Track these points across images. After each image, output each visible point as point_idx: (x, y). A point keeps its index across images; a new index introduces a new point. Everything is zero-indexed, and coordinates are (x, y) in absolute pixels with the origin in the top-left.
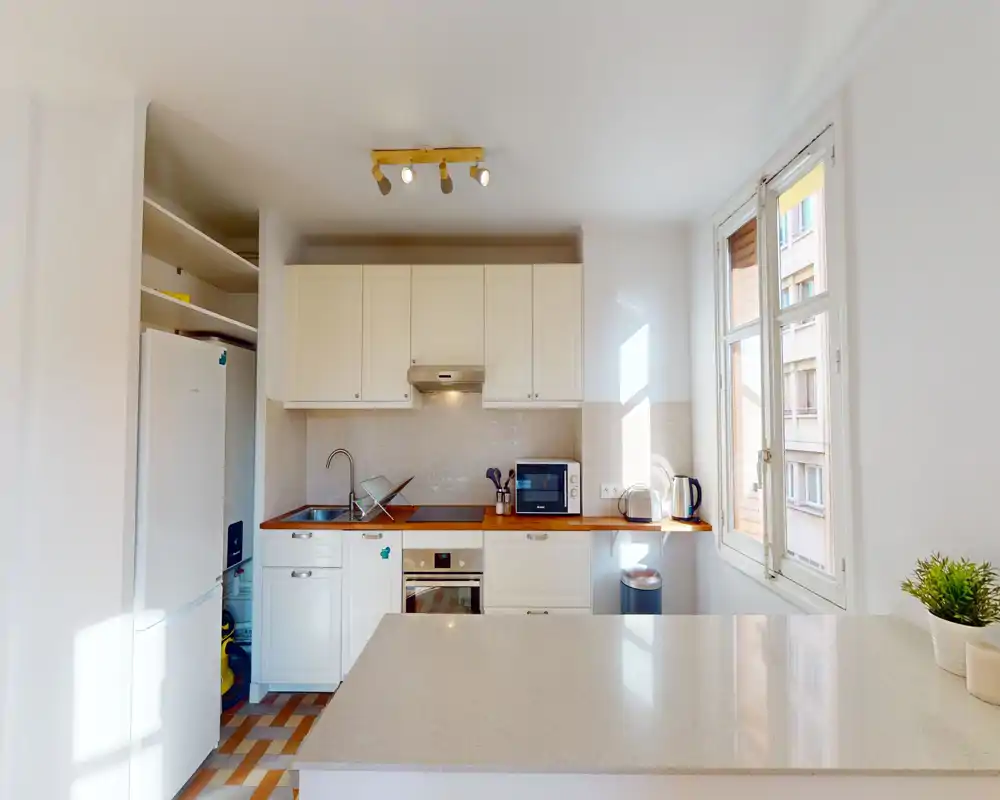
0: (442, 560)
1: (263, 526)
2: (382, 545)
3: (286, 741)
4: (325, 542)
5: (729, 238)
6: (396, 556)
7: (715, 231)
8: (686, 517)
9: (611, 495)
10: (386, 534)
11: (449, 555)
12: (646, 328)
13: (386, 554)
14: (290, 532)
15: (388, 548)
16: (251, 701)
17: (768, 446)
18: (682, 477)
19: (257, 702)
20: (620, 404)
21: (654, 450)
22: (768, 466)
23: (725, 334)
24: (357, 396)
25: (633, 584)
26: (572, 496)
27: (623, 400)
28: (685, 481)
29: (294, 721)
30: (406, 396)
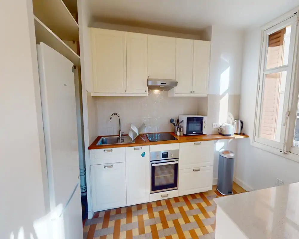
0: (165, 155)
1: (89, 148)
2: (142, 151)
3: (112, 235)
4: (118, 153)
5: (269, 35)
6: (147, 155)
7: (263, 32)
8: (239, 133)
9: (216, 127)
10: (143, 147)
11: (167, 153)
12: (229, 68)
13: (143, 155)
14: (102, 150)
15: (144, 153)
16: (88, 219)
17: (290, 110)
18: (238, 120)
19: (92, 218)
20: (220, 95)
21: (229, 111)
22: (289, 117)
23: (264, 71)
24: (125, 91)
25: (226, 156)
26: (204, 128)
27: (221, 94)
28: (239, 121)
29: (112, 224)
30: (146, 91)
